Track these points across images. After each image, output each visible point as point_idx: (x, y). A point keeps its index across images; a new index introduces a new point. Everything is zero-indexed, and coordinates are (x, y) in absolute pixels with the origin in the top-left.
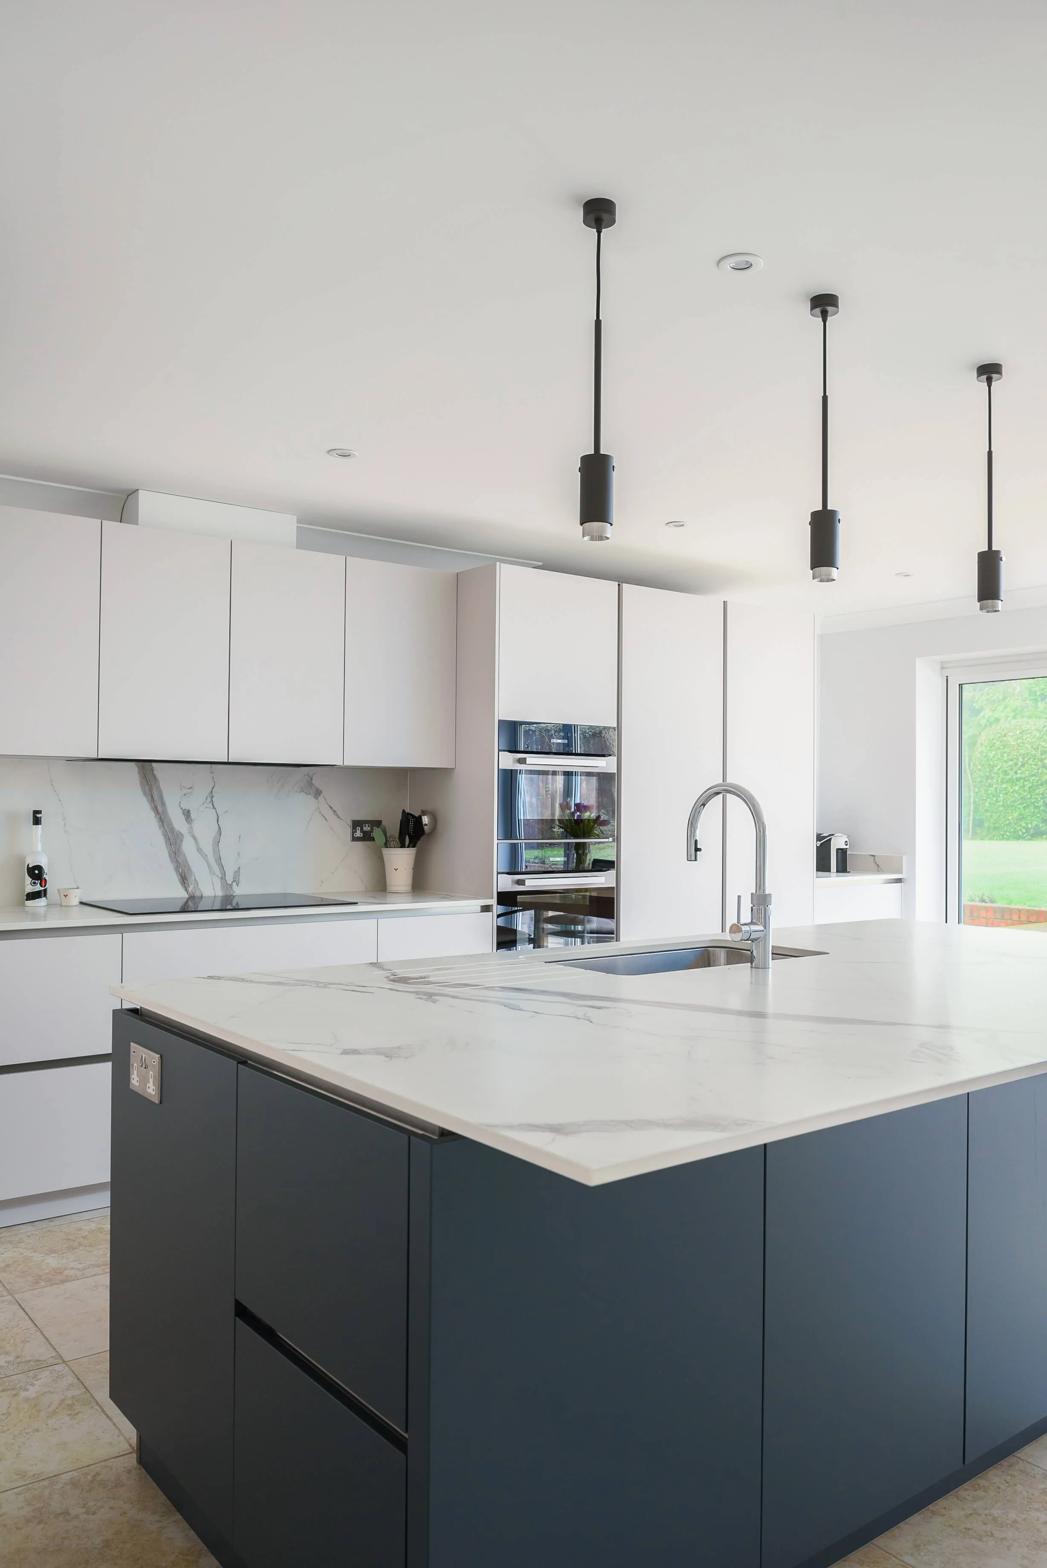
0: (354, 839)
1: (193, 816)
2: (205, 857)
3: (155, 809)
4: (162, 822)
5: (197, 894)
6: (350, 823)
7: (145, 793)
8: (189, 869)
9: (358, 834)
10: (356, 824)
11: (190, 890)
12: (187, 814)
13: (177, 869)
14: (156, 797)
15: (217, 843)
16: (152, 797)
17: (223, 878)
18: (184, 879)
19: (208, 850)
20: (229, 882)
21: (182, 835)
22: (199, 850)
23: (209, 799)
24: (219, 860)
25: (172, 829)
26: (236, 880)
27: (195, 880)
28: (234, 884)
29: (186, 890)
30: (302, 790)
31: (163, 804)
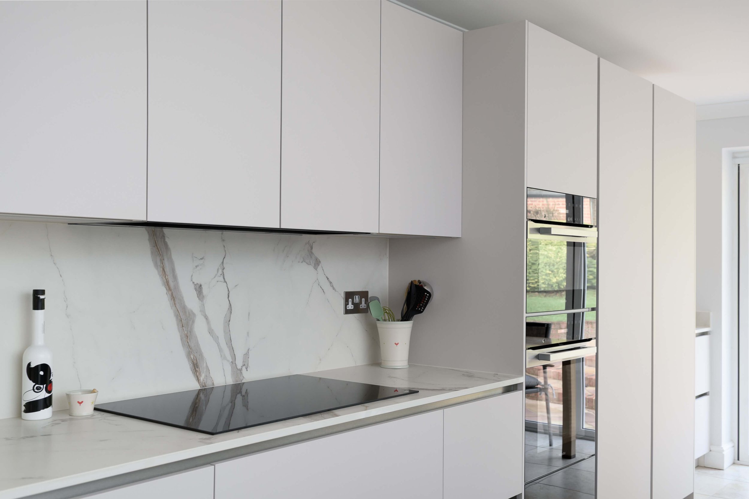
0: (347, 312)
1: (205, 291)
2: (216, 339)
3: (167, 284)
4: (174, 300)
5: (209, 385)
6: (343, 295)
7: (156, 265)
8: (201, 354)
9: (350, 307)
10: (349, 295)
11: (202, 379)
12: (199, 289)
13: (189, 354)
14: (167, 269)
15: (228, 321)
16: (163, 269)
17: (233, 363)
18: (196, 367)
19: (219, 331)
20: (239, 367)
21: (194, 315)
22: (211, 332)
23: (220, 272)
24: (229, 341)
25: (184, 308)
26: (246, 365)
27: (207, 366)
28: (244, 368)
29: (198, 380)
30: (304, 261)
31: (175, 277)
